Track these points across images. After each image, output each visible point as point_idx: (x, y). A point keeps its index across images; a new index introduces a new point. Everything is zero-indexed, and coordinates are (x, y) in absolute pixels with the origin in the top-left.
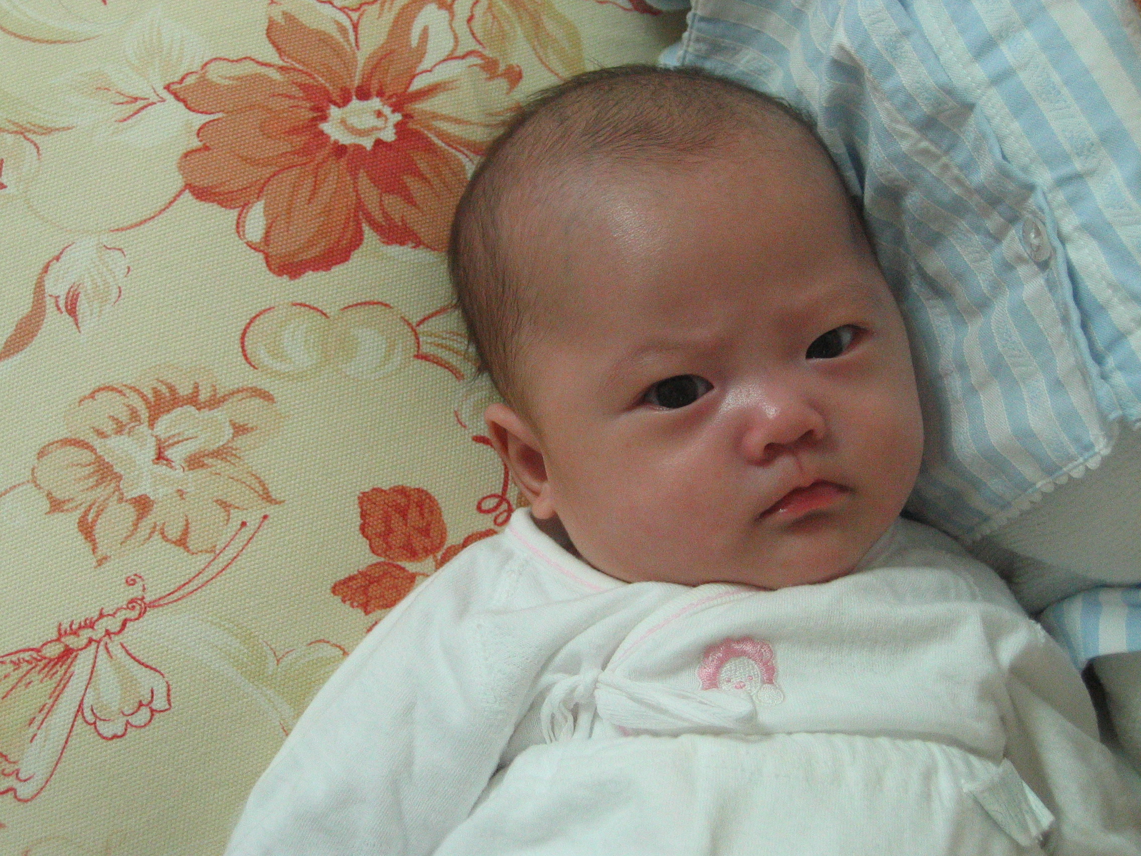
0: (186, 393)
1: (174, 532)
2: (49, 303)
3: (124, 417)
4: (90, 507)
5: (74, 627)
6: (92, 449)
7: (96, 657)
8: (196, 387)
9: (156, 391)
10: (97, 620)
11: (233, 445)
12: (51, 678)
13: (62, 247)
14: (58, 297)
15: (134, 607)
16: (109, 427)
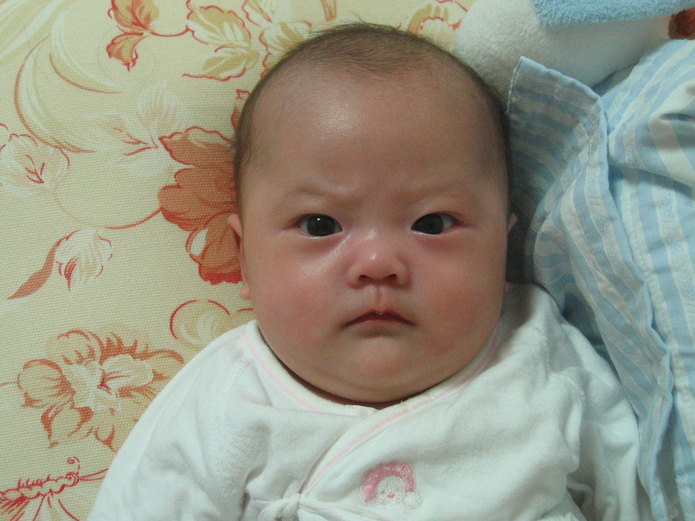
0: (128, 346)
1: (104, 435)
2: (55, 266)
3: (85, 354)
4: (52, 407)
5: (30, 483)
6: (60, 371)
7: (41, 505)
8: (136, 343)
9: (109, 341)
10: (45, 482)
11: (152, 386)
12: (9, 513)
13: (72, 231)
14: (61, 264)
15: (70, 478)
16: (73, 358)
